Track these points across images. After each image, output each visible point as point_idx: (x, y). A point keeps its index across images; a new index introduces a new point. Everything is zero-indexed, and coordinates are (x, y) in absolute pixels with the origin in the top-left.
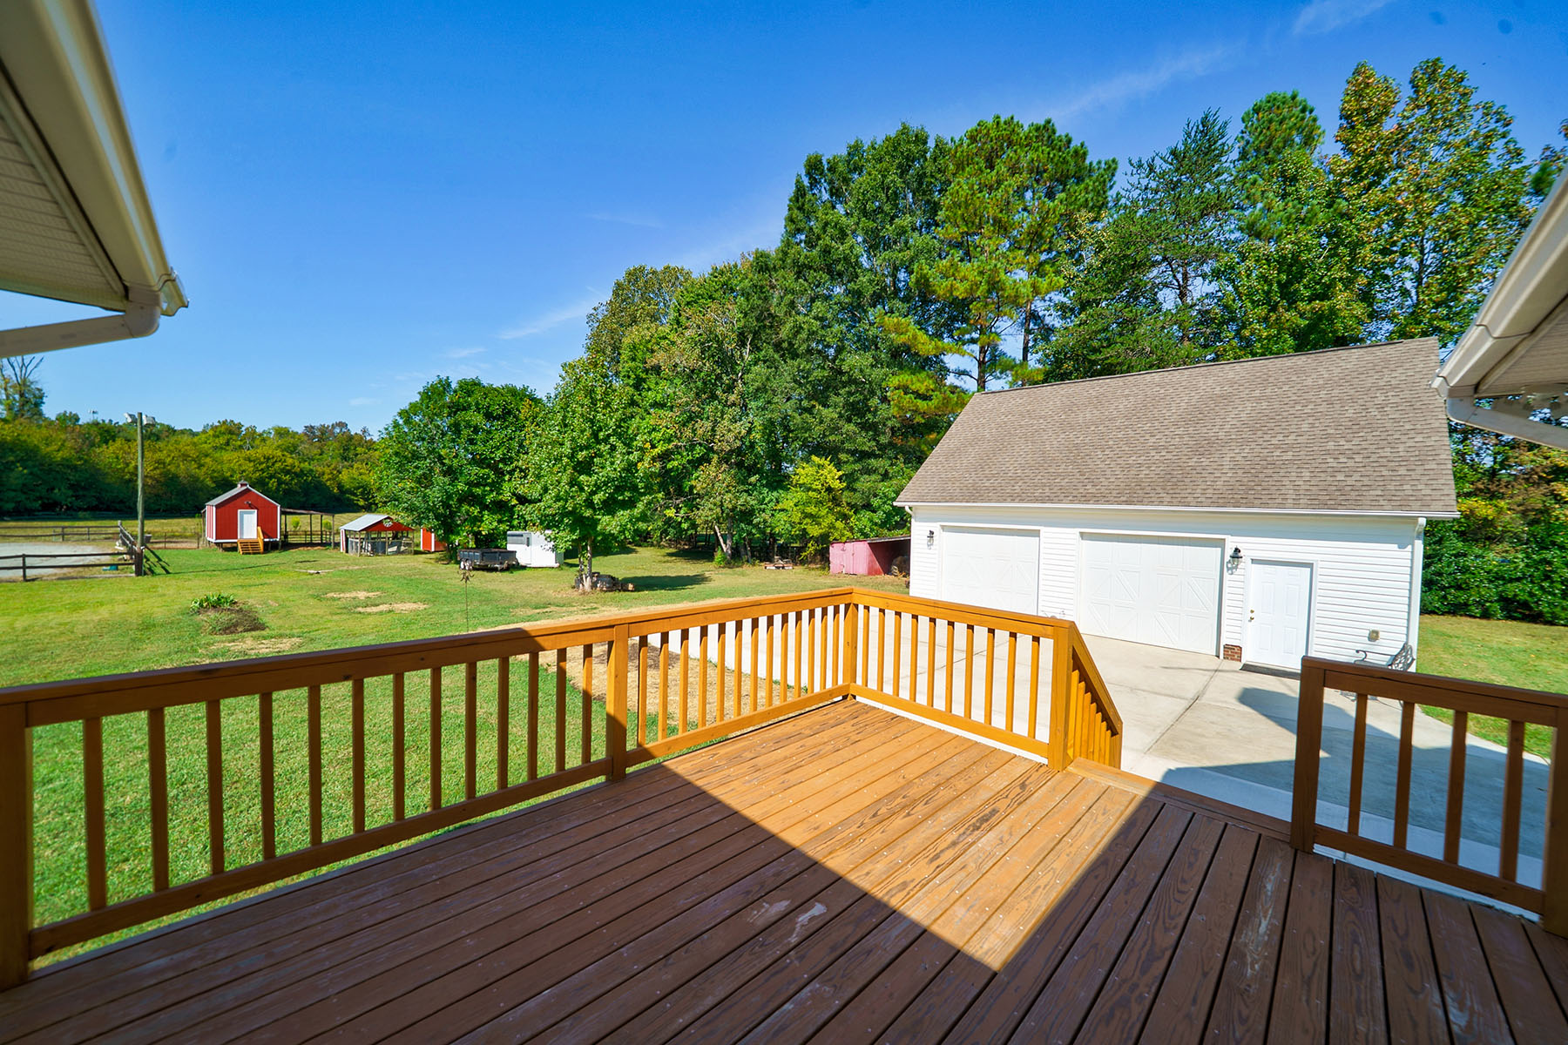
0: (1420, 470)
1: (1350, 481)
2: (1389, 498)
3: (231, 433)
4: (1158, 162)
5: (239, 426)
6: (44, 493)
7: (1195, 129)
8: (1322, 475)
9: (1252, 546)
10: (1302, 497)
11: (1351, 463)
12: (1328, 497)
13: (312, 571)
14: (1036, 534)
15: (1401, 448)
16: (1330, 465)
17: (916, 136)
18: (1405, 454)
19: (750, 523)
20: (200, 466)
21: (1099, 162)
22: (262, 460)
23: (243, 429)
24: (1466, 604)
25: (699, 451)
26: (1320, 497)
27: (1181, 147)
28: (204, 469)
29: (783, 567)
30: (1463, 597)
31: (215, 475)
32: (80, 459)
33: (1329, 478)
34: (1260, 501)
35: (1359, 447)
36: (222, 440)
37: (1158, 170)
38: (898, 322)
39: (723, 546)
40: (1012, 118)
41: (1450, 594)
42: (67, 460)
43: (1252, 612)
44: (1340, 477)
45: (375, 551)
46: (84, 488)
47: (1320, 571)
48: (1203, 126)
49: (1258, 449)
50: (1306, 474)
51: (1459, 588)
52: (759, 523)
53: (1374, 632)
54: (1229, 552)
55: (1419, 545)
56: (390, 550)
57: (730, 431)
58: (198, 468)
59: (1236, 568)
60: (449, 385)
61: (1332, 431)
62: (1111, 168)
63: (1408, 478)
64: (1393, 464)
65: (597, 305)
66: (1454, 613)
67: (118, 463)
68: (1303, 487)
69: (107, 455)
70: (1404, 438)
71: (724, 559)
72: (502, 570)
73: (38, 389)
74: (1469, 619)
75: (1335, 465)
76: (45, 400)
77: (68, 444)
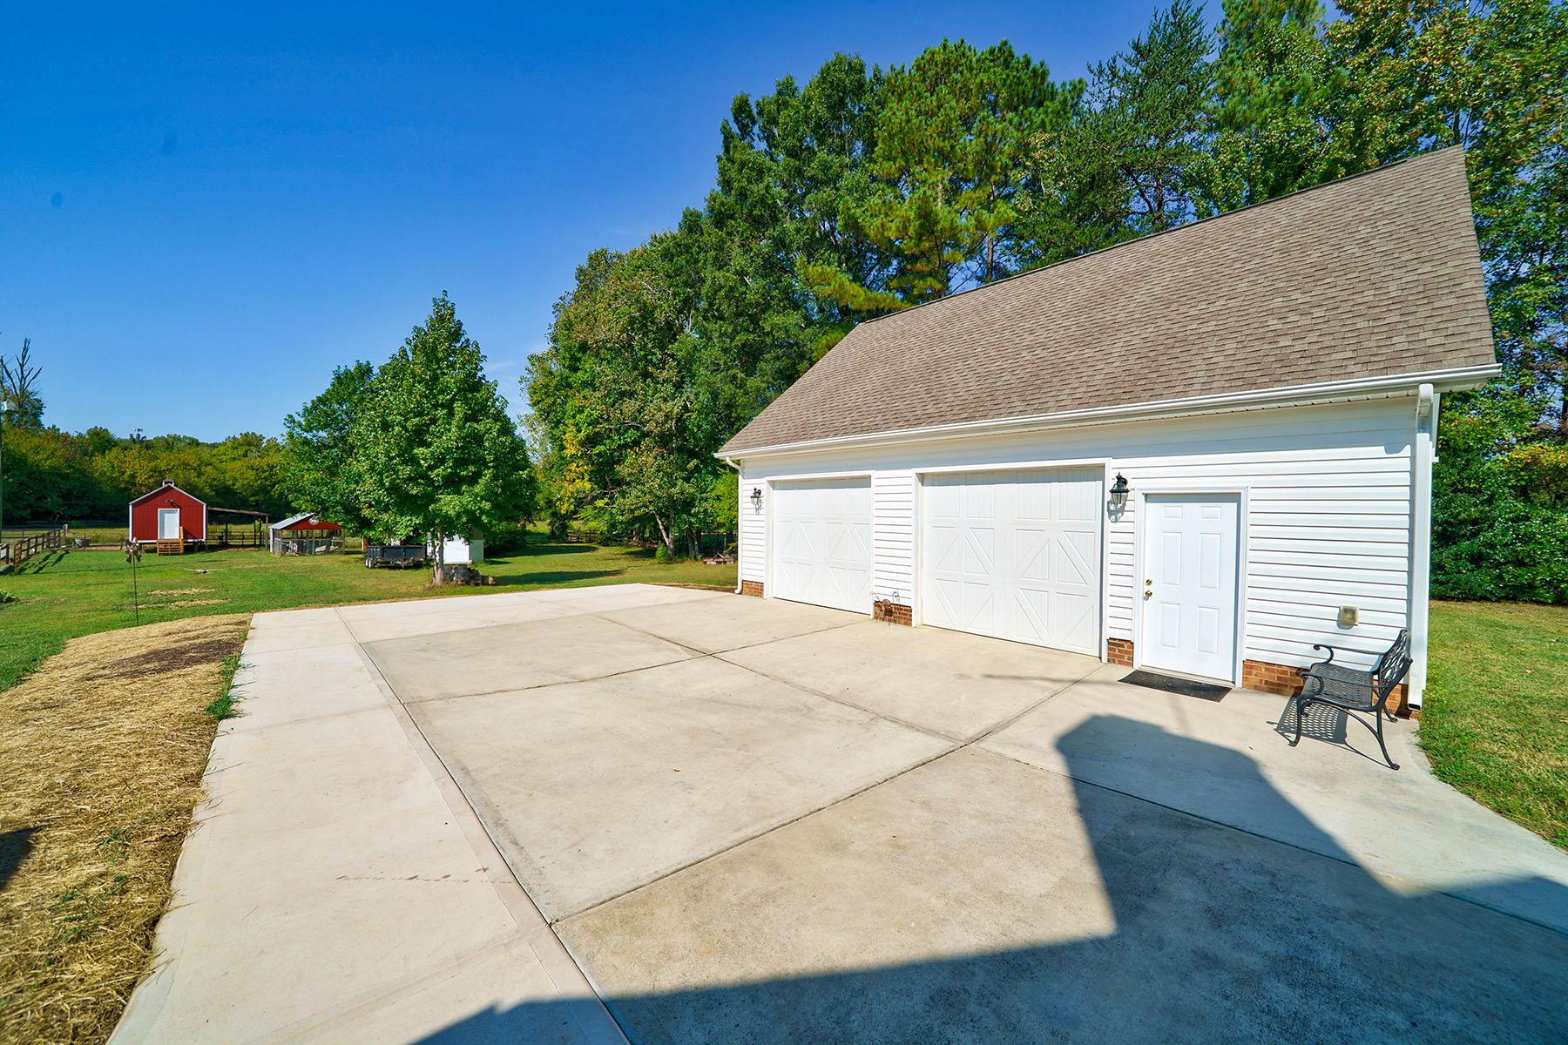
0: (1424, 311)
1: (1299, 346)
2: (1366, 359)
3: (250, 444)
4: (1120, 64)
5: (261, 438)
6: (33, 501)
7: (1164, 21)
8: (1257, 343)
9: (1145, 472)
10: (1217, 378)
11: (1306, 320)
12: (1259, 373)
13: (199, 571)
14: (865, 482)
15: (1393, 287)
16: (1271, 328)
17: (850, 64)
18: (1399, 293)
19: (689, 514)
20: (200, 474)
21: (1064, 84)
22: (265, 468)
23: (264, 441)
24: (1531, 586)
25: (631, 435)
26: (1246, 375)
27: (1144, 41)
28: (204, 478)
29: (725, 562)
30: (1526, 577)
31: (215, 483)
32: (70, 467)
33: (1266, 346)
34: (1151, 393)
35: (1322, 297)
36: (240, 452)
37: (1121, 74)
38: (822, 273)
39: (666, 540)
40: (962, 42)
41: (1508, 572)
42: (56, 469)
43: (1149, 582)
44: (1284, 342)
45: (302, 550)
46: (77, 497)
47: (1253, 506)
48: (1175, 17)
49: (1167, 325)
50: (1231, 346)
51: (1520, 563)
52: (699, 513)
53: (1347, 610)
54: (1111, 483)
55: (1426, 447)
56: (317, 550)
57: (660, 409)
58: (198, 477)
59: (1122, 510)
60: (369, 370)
61: (1282, 285)
62: (1078, 89)
63: (1401, 326)
64: (1377, 310)
65: (563, 294)
66: (1514, 599)
67: (113, 472)
68: (1222, 365)
69: (101, 464)
70: (1398, 273)
71: (665, 554)
72: (407, 568)
73: (37, 400)
74: (1536, 606)
75: (1280, 327)
76: (44, 410)
77: (59, 453)
